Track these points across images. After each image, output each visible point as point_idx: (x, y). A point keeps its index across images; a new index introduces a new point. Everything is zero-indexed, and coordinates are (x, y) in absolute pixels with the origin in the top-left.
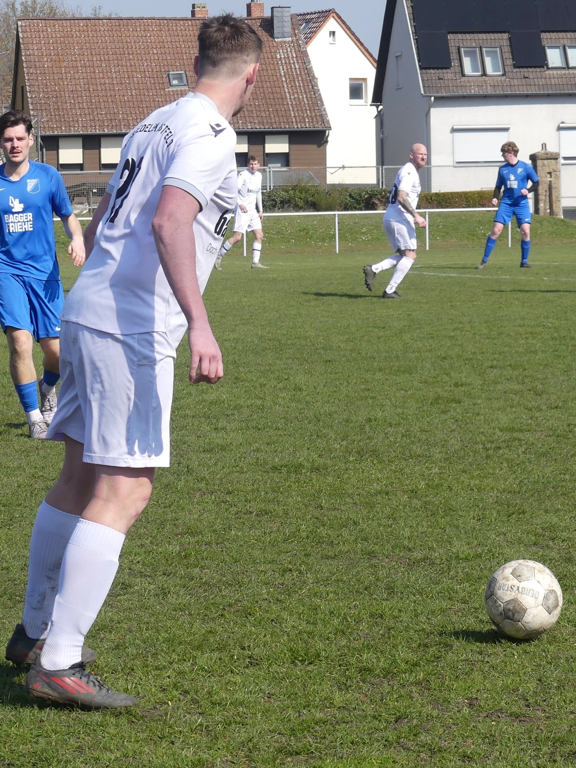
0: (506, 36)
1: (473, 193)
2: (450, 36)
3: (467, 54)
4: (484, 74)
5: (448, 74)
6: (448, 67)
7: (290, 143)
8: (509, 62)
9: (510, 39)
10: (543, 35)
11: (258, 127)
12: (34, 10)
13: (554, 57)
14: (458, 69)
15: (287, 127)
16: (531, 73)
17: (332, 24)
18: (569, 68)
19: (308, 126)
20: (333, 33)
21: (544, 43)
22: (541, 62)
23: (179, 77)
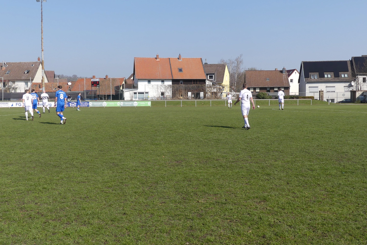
0: (318, 73)
1: (309, 97)
2: (310, 73)
3: (313, 76)
4: (315, 79)
5: (309, 79)
6: (309, 77)
7: (284, 89)
8: (319, 77)
9: (319, 73)
10: (324, 73)
11: (279, 86)
12: (252, 69)
13: (326, 76)
14: (310, 78)
15: (283, 86)
16: (322, 78)
17: (295, 71)
18: (328, 78)
19: (287, 86)
20: (296, 73)
21: (324, 74)
22: (324, 77)
23: (268, 79)
